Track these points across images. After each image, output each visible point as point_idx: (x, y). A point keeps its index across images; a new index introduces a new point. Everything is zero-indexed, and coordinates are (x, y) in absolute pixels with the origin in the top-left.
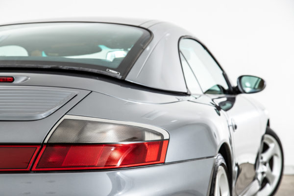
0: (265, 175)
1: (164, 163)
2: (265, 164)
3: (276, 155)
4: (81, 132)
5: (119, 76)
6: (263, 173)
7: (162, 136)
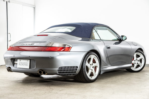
1: (70, 51)
2: (138, 61)
4: (52, 45)
6: (137, 63)
7: (70, 46)
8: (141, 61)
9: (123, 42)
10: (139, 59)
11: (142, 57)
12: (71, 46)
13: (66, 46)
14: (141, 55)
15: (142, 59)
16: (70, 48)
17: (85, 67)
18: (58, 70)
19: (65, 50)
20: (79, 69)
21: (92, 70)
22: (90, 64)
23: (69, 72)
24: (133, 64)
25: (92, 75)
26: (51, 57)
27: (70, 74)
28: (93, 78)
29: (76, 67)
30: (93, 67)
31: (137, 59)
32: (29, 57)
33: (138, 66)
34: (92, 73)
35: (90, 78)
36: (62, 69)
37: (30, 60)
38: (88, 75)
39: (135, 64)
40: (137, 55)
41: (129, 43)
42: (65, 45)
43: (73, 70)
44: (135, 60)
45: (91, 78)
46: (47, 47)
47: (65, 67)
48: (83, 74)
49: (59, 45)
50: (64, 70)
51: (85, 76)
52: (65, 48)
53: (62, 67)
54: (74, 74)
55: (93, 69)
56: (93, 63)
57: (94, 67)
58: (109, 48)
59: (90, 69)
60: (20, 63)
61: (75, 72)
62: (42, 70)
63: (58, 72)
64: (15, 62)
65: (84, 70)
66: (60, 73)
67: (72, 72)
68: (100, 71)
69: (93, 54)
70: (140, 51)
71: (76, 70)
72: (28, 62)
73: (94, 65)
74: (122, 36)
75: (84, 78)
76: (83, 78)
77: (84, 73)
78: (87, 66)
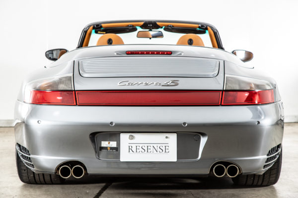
32: (184, 123)
60: (133, 145)
62: (226, 164)
64: (104, 144)
72: (167, 141)
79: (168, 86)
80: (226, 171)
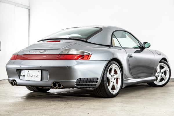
0: (162, 77)
1: (89, 60)
2: (162, 73)
3: (167, 70)
4: (68, 52)
5: (85, 40)
6: (161, 76)
7: (89, 54)
8: (165, 73)
9: (145, 50)
10: (163, 70)
11: (166, 68)
12: (91, 54)
13: (85, 54)
14: (165, 66)
15: (167, 71)
16: (90, 56)
17: (106, 79)
18: (76, 82)
19: (84, 58)
20: (99, 81)
21: (113, 82)
22: (111, 75)
23: (89, 85)
24: (156, 77)
25: (113, 88)
26: (68, 66)
27: (90, 87)
28: (115, 92)
29: (97, 79)
30: (114, 79)
31: (160, 71)
32: (41, 66)
33: (162, 79)
34: (113, 86)
35: (111, 91)
36: (80, 80)
37: (42, 70)
38: (110, 88)
39: (159, 76)
40: (160, 66)
41: (152, 52)
42: (84, 52)
43: (93, 82)
44: (158, 73)
45: (113, 92)
46: (62, 55)
47: (84, 78)
48: (104, 87)
49: (77, 52)
50: (83, 82)
51: (107, 90)
52: (83, 56)
53: (81, 78)
54: (93, 87)
55: (115, 81)
56: (115, 75)
57: (116, 79)
58: (131, 57)
59: (111, 81)
60: (29, 74)
61: (95, 85)
62: (57, 83)
63: (76, 85)
64: (22, 74)
65: (105, 83)
66: (78, 85)
67: (92, 85)
68: (122, 84)
69: (114, 63)
70: (164, 61)
71: (97, 82)
72: (38, 73)
73: (116, 76)
74: (145, 43)
75: (105, 91)
76: (103, 92)
77: (105, 85)
78: (108, 78)
79: (42, 52)
80: (57, 85)
